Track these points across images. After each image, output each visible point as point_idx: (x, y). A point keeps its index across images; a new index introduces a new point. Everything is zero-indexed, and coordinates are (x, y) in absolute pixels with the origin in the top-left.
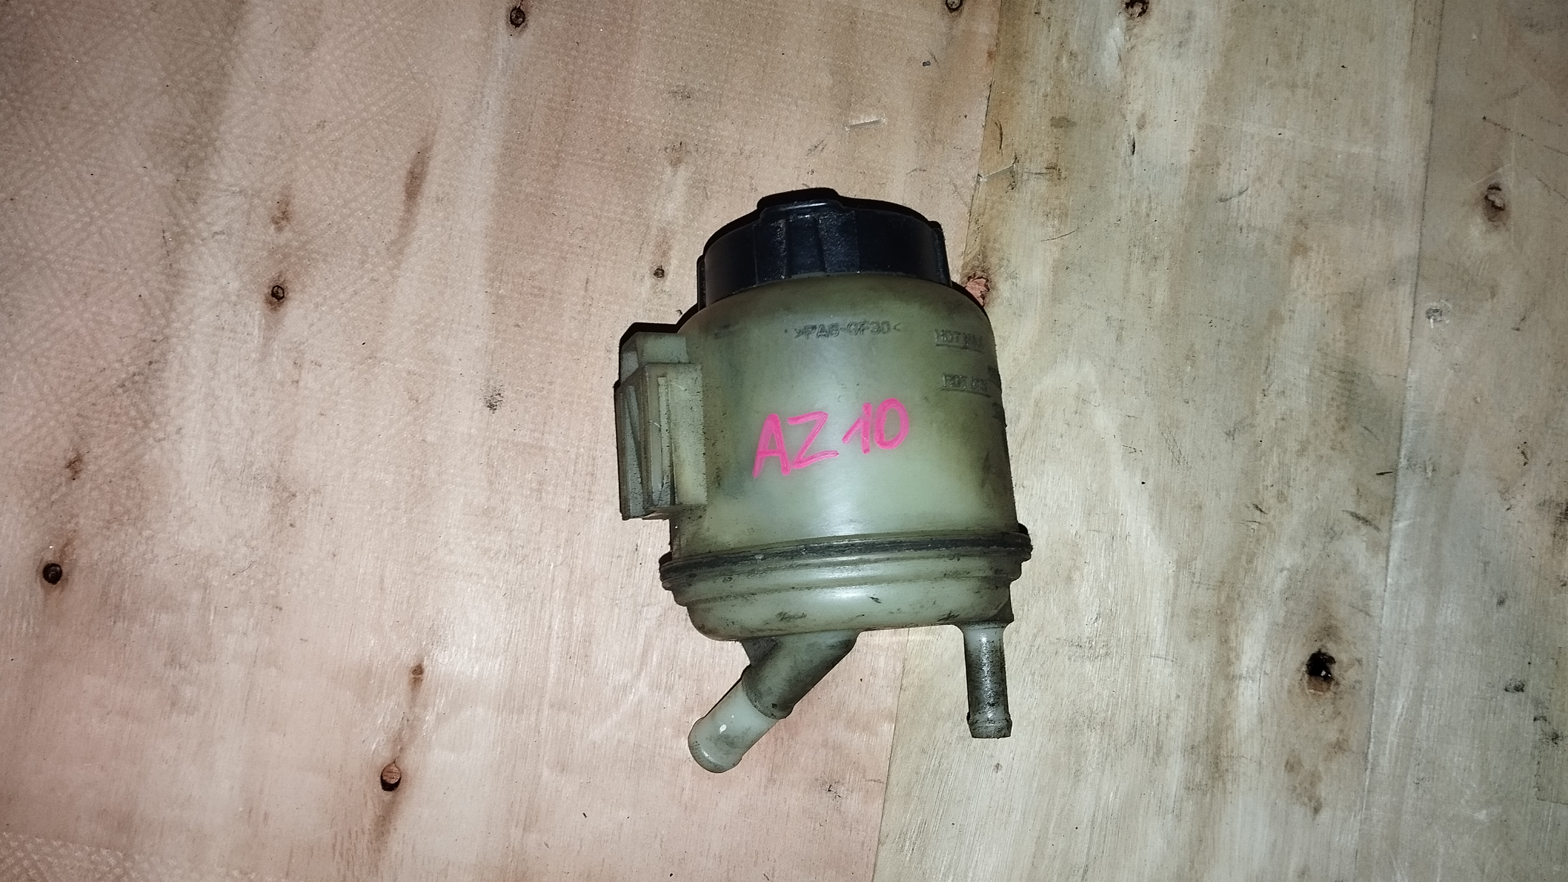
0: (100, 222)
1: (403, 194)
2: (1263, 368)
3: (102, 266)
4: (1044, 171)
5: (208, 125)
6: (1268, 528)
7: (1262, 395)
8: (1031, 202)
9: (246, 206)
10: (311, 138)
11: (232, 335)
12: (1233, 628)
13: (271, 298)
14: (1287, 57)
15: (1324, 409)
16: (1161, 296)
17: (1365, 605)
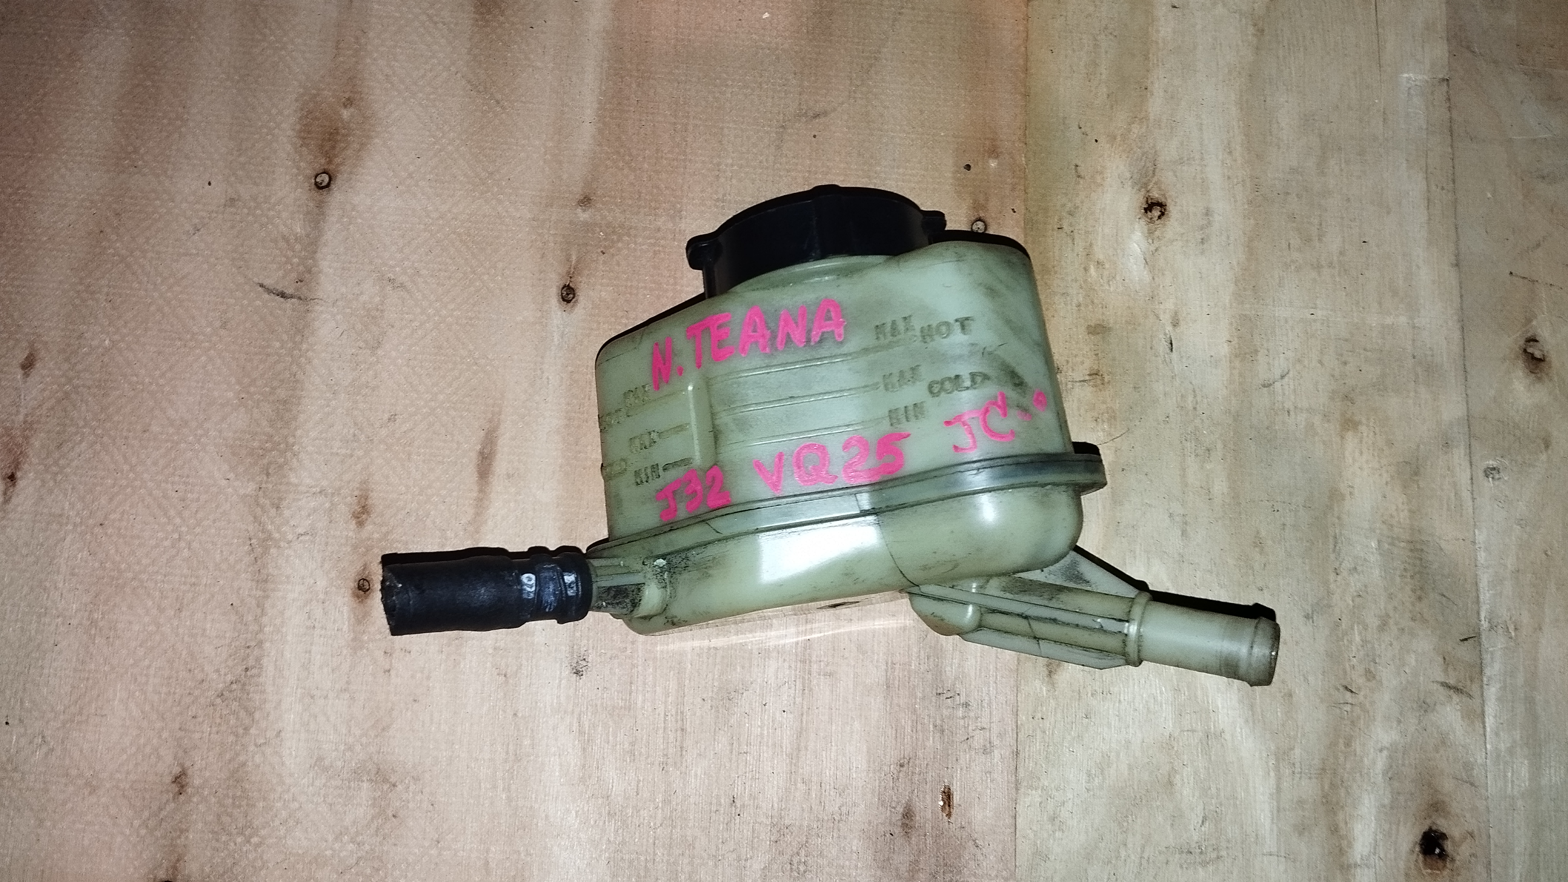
0: (188, 537)
1: (476, 475)
2: (1331, 546)
3: (193, 580)
4: (1087, 378)
5: (285, 432)
6: (1361, 707)
7: (1335, 574)
8: (1079, 409)
9: (327, 505)
10: (384, 432)
11: (323, 632)
12: (1341, 816)
13: (357, 591)
14: (1308, 240)
15: (1398, 580)
16: (1220, 487)
17: (1468, 775)
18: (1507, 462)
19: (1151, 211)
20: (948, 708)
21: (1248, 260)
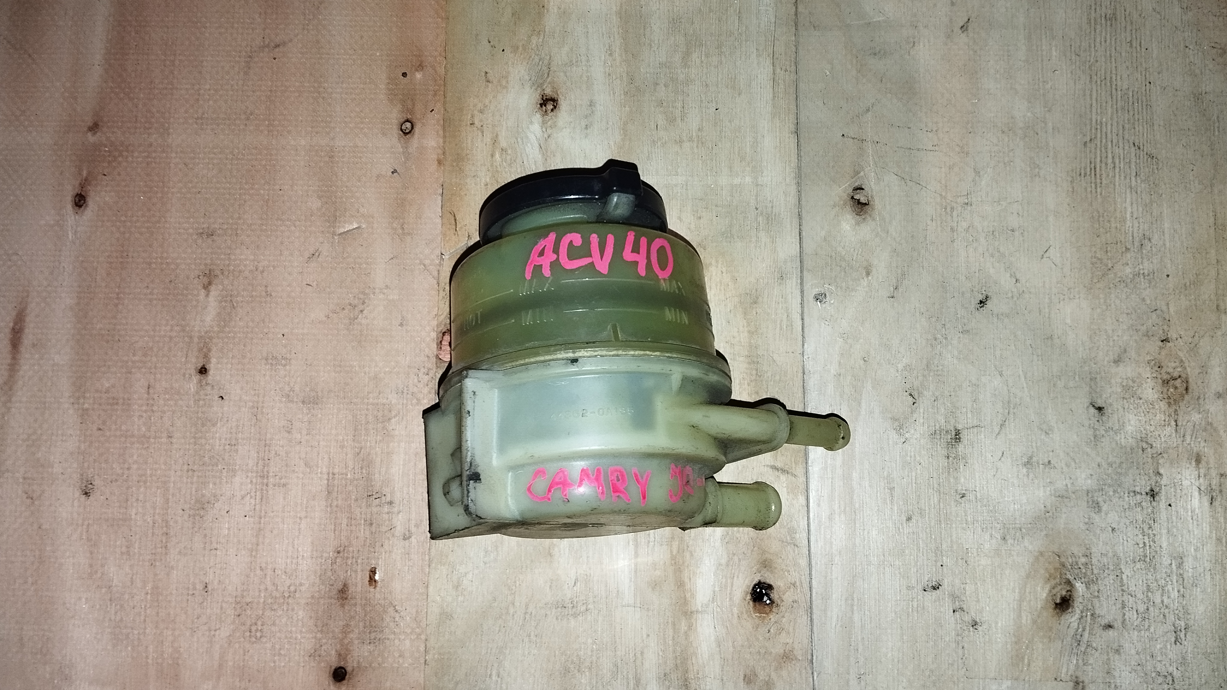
1: (9, 346)
12: (686, 574)
17: (792, 538)
18: (833, 288)
19: (545, 106)
20: (377, 506)
21: (623, 140)
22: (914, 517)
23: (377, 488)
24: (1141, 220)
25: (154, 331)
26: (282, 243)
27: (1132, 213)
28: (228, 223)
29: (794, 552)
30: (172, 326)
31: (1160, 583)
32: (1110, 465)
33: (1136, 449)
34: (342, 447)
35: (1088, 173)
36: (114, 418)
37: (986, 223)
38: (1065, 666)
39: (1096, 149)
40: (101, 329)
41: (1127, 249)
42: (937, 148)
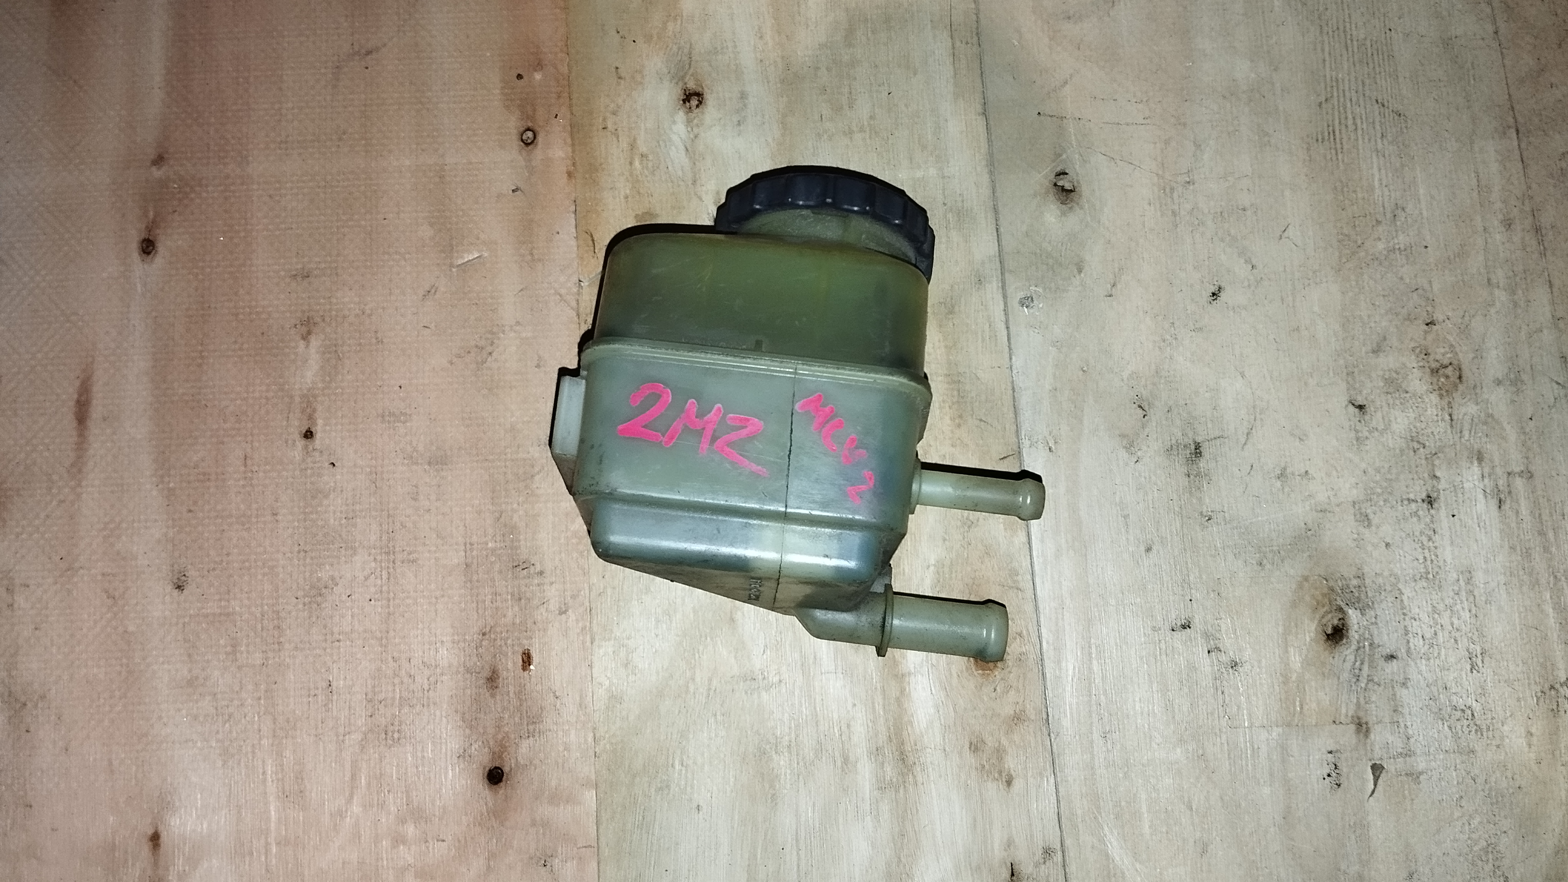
1: (75, 421)
17: (1015, 582)
18: (1041, 290)
19: (689, 102)
20: (524, 578)
21: (783, 135)
22: (1154, 548)
23: (523, 557)
24: (1391, 187)
25: (248, 393)
26: (391, 280)
27: (1380, 180)
28: (325, 262)
29: (1017, 596)
30: (268, 385)
31: (1447, 602)
32: (1378, 471)
33: (1407, 451)
34: (479, 513)
35: (1327, 138)
36: (206, 496)
37: (1212, 203)
38: (1344, 705)
39: (1333, 108)
40: (184, 394)
41: (1378, 222)
42: (1148, 121)
